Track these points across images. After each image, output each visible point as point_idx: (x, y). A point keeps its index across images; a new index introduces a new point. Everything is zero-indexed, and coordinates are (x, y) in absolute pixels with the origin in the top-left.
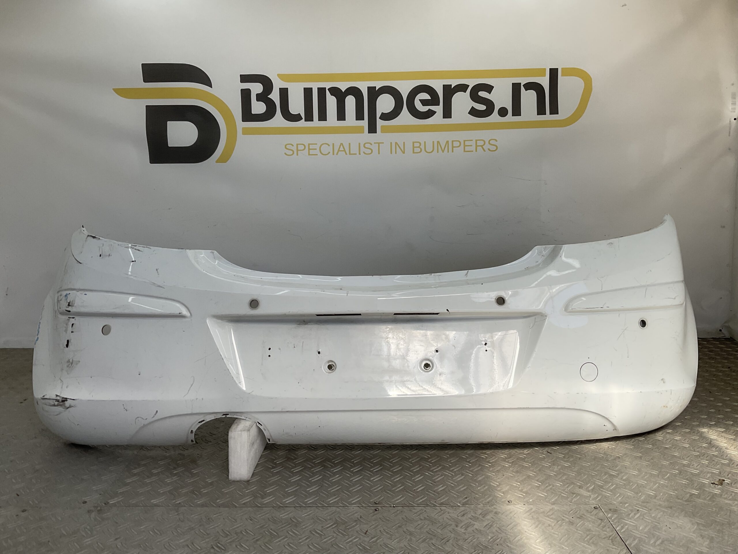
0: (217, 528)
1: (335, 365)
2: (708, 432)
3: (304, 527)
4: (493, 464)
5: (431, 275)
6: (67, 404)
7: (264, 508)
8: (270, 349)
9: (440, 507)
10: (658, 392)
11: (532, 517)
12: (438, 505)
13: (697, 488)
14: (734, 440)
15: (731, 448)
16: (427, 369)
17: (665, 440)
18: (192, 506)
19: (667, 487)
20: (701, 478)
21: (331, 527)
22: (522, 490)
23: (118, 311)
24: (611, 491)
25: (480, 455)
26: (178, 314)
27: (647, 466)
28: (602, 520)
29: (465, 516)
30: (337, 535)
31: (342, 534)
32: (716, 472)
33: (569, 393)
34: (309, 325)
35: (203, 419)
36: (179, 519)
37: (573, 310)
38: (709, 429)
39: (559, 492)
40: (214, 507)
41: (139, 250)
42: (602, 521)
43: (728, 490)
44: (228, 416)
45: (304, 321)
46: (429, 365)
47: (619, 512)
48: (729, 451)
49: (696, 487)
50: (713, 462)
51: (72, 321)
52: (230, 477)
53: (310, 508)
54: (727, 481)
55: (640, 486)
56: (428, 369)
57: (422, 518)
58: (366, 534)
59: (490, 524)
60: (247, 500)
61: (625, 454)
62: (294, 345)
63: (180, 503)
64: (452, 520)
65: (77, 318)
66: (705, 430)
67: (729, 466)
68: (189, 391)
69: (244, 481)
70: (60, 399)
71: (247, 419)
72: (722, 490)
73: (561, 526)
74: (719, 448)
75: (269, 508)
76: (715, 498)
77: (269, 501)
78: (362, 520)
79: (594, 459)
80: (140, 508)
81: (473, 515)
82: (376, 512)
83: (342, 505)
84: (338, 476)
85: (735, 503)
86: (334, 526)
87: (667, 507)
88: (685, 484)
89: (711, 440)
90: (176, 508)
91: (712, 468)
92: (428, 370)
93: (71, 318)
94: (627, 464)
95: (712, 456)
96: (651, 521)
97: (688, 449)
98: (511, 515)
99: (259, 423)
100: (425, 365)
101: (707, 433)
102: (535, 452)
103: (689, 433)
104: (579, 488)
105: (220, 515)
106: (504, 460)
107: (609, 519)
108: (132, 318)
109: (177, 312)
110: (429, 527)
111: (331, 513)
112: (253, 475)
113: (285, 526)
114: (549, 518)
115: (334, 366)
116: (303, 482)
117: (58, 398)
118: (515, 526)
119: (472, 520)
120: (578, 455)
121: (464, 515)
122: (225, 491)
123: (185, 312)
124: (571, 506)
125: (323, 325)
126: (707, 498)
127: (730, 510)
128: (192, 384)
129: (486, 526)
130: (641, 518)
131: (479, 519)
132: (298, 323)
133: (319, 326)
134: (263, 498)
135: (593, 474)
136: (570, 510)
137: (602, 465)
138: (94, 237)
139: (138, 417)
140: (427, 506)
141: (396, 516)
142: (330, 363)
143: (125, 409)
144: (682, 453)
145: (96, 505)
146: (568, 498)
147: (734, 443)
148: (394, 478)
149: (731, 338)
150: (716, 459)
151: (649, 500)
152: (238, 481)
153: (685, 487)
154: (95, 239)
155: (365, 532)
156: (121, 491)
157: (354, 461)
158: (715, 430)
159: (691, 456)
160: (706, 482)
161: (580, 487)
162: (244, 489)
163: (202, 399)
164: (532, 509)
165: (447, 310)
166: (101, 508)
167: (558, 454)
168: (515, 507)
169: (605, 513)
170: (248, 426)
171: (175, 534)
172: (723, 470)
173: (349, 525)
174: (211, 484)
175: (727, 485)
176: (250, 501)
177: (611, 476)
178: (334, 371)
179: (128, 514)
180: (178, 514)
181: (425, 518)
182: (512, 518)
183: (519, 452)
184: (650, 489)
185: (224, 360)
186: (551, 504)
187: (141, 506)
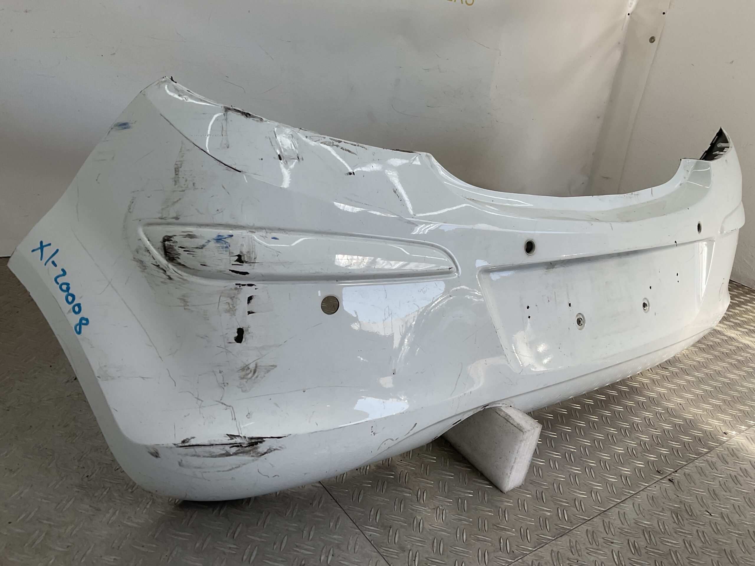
6: (262, 448)
8: (528, 307)
26: (448, 270)
34: (556, 268)
35: (460, 419)
41: (348, 151)
44: (486, 407)
45: (551, 264)
46: (646, 304)
51: (248, 291)
53: (627, 501)
56: (645, 309)
62: (548, 298)
65: (259, 285)
68: (456, 385)
69: (517, 488)
70: (245, 442)
71: (503, 405)
82: (675, 483)
84: (581, 448)
93: (244, 285)
99: (511, 407)
100: (643, 305)
117: (238, 440)
125: (567, 267)
128: (459, 374)
132: (546, 267)
133: (564, 268)
138: (247, 115)
139: (387, 440)
141: (693, 482)
142: (579, 317)
143: (373, 433)
148: (624, 434)
152: (512, 490)
154: (250, 120)
164: (747, 437)
168: (736, 438)
178: (584, 326)
185: (497, 332)
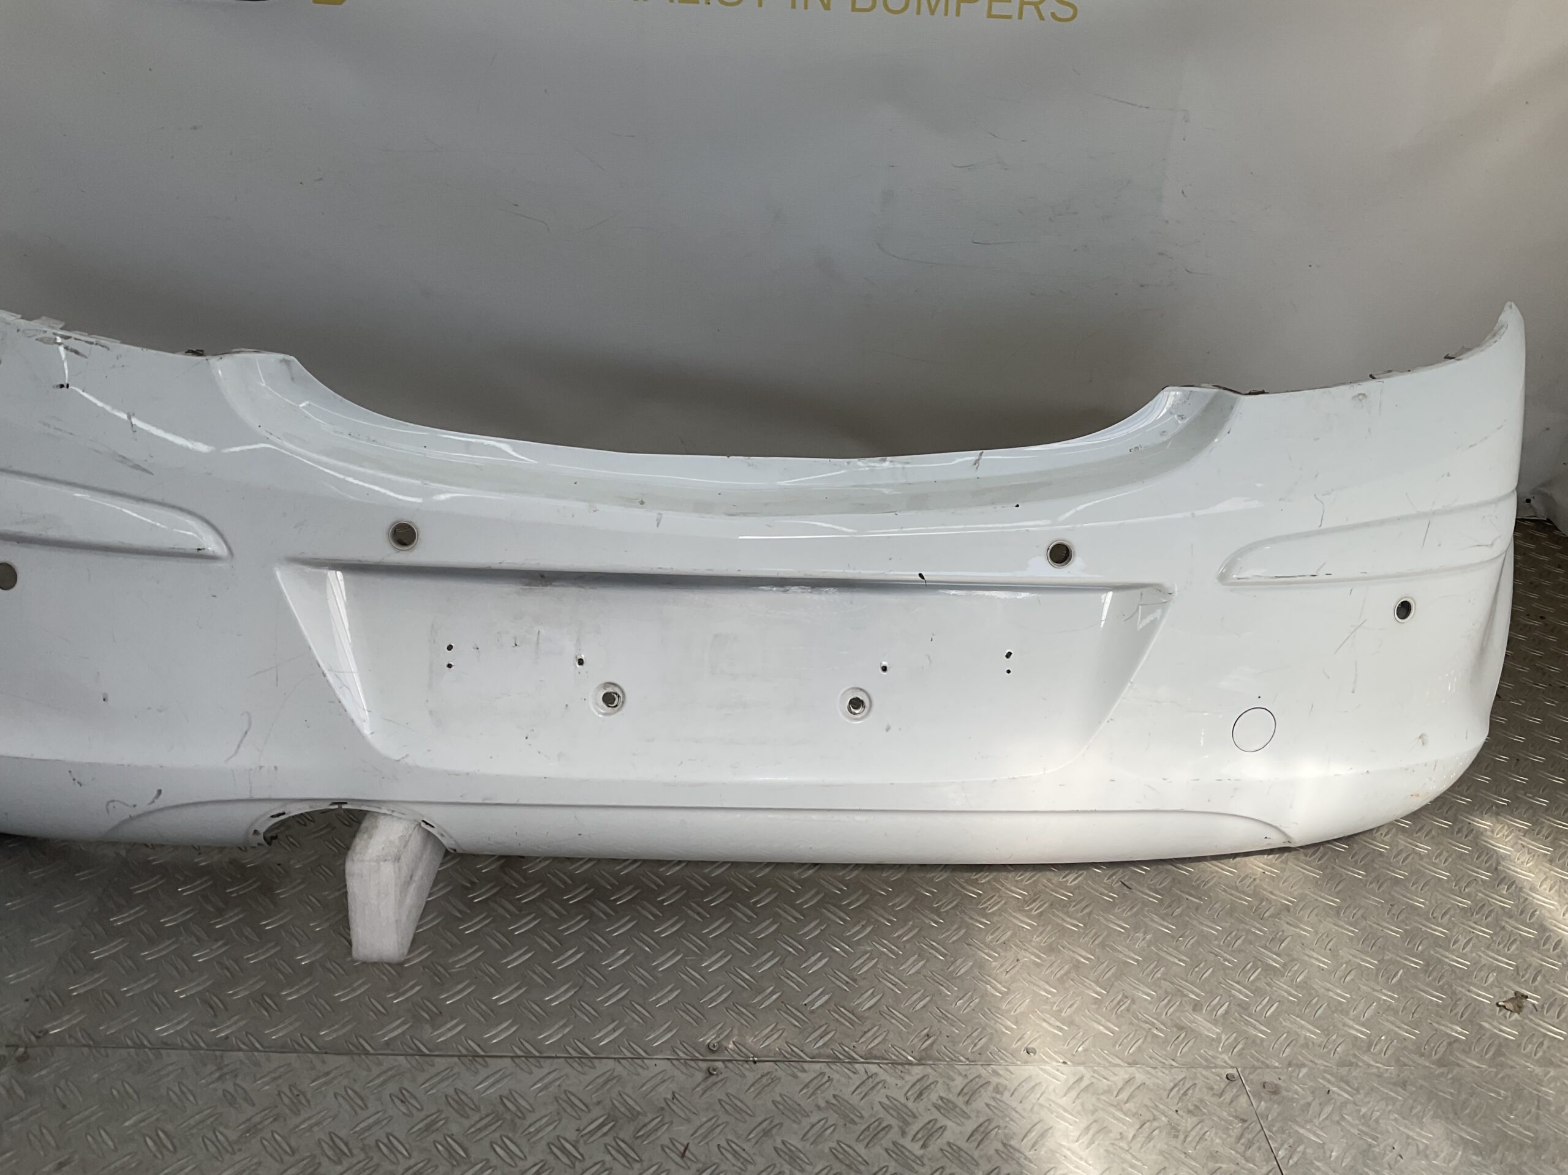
0: (316, 1129)
1: (621, 695)
2: (1492, 832)
3: (532, 1129)
4: (995, 919)
5: (885, 461)
7: (438, 1059)
8: (450, 648)
9: (866, 1065)
10: (1406, 769)
11: (1083, 1105)
12: (863, 1060)
13: (1465, 1017)
14: (1551, 861)
15: (1542, 888)
16: (855, 714)
17: (1394, 853)
18: (257, 1050)
19: (1395, 1012)
20: (1475, 985)
21: (600, 1133)
22: (1060, 1011)
23: (29, 530)
24: (1268, 1023)
25: (963, 888)
26: (196, 552)
27: (1351, 938)
28: (1244, 1121)
29: (924, 1096)
30: (615, 1159)
31: (626, 1156)
32: (1507, 964)
33: (1197, 780)
34: (556, 586)
35: (281, 811)
36: (224, 1095)
37: (1241, 580)
38: (1494, 819)
39: (1146, 1022)
40: (313, 1052)
41: (77, 352)
42: (1246, 1125)
43: (1535, 1030)
44: (344, 807)
45: (542, 576)
46: (862, 702)
47: (1284, 1093)
48: (1538, 899)
49: (1462, 1017)
50: (1503, 933)
52: (354, 954)
53: (551, 1060)
54: (1533, 999)
55: (1334, 1009)
56: (857, 711)
57: (822, 1104)
58: (683, 1155)
59: (982, 1129)
60: (394, 1031)
61: (1302, 897)
62: (515, 638)
63: (227, 1037)
64: (891, 1111)
66: (1484, 824)
67: (1537, 949)
68: (239, 746)
69: (389, 964)
71: (394, 814)
72: (1520, 1028)
73: (1149, 1138)
74: (1516, 887)
75: (449, 1060)
76: (1503, 1055)
77: (450, 1035)
78: (674, 1107)
79: (1231, 912)
80: (123, 1052)
81: (943, 1095)
82: (712, 1079)
83: (629, 1055)
84: (622, 951)
85: (1549, 1072)
86: (605, 1129)
87: (1395, 1084)
88: (1438, 1005)
89: (1500, 858)
90: (218, 1053)
91: (1498, 953)
92: (859, 716)
94: (1306, 932)
95: (1500, 912)
96: (1359, 1130)
97: (1446, 885)
98: (1033, 1097)
99: (427, 823)
100: (851, 702)
101: (1489, 833)
102: (1094, 881)
103: (1449, 832)
104: (1194, 1010)
105: (325, 1083)
106: (1021, 906)
107: (1262, 1118)
108: (71, 550)
109: (191, 546)
110: (836, 1137)
111: (601, 1080)
112: (415, 942)
113: (486, 1126)
114: (1121, 1110)
115: (619, 696)
116: (535, 973)
118: (1043, 1135)
119: (939, 1110)
120: (1194, 897)
121: (921, 1094)
122: (342, 996)
123: (211, 544)
124: (1174, 1070)
125: (593, 589)
126: (1486, 1053)
127: (1539, 1098)
128: (245, 730)
129: (972, 1135)
130: (1336, 1118)
131: (957, 1110)
132: (527, 581)
133: (583, 590)
134: (435, 1027)
135: (1227, 963)
136: (1172, 1084)
137: (1249, 932)
139: (113, 801)
140: (834, 1063)
141: (759, 1093)
142: (610, 690)
143: (76, 782)
144: (1433, 901)
145: (13, 1040)
146: (1166, 1041)
147: (1550, 870)
148: (759, 961)
149: (1549, 520)
150: (1510, 924)
151: (1355, 1056)
152: (374, 964)
153: (1438, 1015)
155: (682, 1149)
156: (77, 989)
157: (664, 901)
158: (1509, 826)
159: (1452, 912)
160: (1485, 998)
161: (1196, 1007)
162: (389, 992)
163: (276, 768)
164: (1081, 1079)
165: (921, 575)
166: (26, 1048)
167: (1147, 891)
168: (1042, 1069)
169: (1252, 1099)
170: (397, 842)
171: (212, 1149)
172: (1525, 960)
173: (645, 1126)
174: (310, 969)
175: (1531, 1013)
176: (403, 1033)
177: (1268, 969)
178: (618, 710)
179: (96, 1076)
180: (220, 1078)
181: (827, 1102)
182: (1036, 1108)
183: (1055, 880)
184: (1356, 1019)
185: (328, 675)
186: (1129, 1064)
187: (128, 1047)
